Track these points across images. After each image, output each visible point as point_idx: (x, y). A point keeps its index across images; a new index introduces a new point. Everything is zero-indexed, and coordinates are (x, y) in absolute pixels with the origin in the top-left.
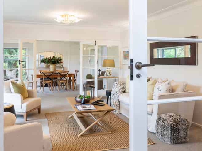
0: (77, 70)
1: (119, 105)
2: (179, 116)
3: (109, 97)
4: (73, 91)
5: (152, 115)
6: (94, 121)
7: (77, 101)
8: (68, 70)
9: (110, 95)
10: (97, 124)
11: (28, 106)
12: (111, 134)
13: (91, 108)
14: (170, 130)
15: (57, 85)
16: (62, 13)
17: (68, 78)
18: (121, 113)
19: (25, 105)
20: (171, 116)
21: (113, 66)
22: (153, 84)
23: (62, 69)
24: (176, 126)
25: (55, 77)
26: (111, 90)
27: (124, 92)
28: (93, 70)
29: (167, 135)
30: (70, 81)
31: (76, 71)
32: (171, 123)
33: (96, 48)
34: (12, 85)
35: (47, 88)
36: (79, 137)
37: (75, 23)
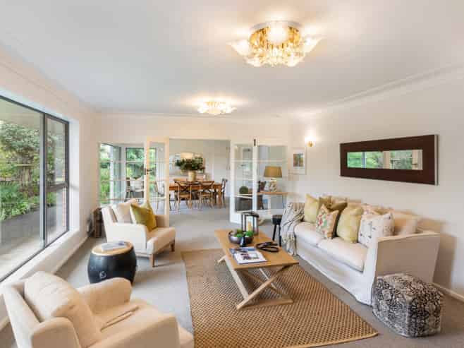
0: (225, 178)
1: (295, 241)
2: (421, 283)
3: (278, 226)
4: (220, 208)
5: (362, 272)
6: (264, 282)
7: (232, 241)
8: (212, 179)
9: (279, 224)
10: (269, 287)
11: (156, 244)
12: (293, 304)
13: (257, 258)
14: (409, 313)
15: (197, 198)
16: (208, 99)
17: (213, 190)
18: (297, 255)
19: (151, 242)
20: (406, 283)
21: (279, 175)
22: (357, 215)
23: (204, 177)
24: (421, 305)
25: (196, 189)
26: (281, 216)
27: (302, 220)
28: (251, 182)
29: (402, 319)
30: (215, 193)
31: (223, 180)
32: (410, 299)
33: (255, 150)
34: (133, 210)
35: (184, 202)
36: (240, 310)
37: (226, 114)
